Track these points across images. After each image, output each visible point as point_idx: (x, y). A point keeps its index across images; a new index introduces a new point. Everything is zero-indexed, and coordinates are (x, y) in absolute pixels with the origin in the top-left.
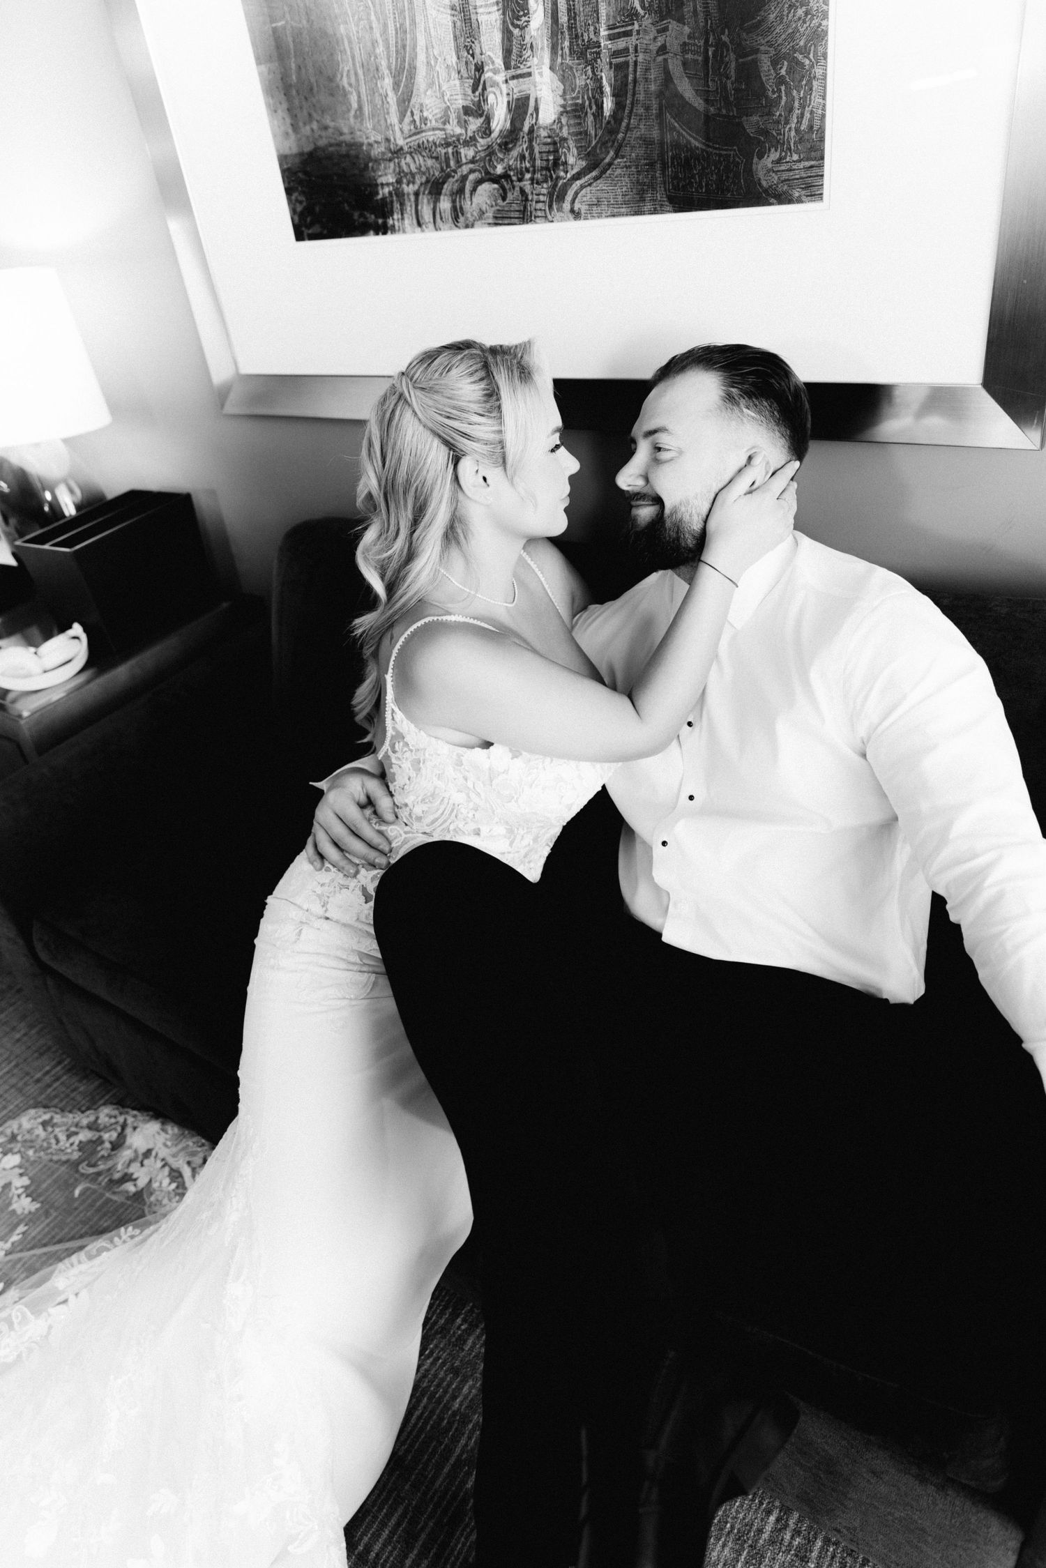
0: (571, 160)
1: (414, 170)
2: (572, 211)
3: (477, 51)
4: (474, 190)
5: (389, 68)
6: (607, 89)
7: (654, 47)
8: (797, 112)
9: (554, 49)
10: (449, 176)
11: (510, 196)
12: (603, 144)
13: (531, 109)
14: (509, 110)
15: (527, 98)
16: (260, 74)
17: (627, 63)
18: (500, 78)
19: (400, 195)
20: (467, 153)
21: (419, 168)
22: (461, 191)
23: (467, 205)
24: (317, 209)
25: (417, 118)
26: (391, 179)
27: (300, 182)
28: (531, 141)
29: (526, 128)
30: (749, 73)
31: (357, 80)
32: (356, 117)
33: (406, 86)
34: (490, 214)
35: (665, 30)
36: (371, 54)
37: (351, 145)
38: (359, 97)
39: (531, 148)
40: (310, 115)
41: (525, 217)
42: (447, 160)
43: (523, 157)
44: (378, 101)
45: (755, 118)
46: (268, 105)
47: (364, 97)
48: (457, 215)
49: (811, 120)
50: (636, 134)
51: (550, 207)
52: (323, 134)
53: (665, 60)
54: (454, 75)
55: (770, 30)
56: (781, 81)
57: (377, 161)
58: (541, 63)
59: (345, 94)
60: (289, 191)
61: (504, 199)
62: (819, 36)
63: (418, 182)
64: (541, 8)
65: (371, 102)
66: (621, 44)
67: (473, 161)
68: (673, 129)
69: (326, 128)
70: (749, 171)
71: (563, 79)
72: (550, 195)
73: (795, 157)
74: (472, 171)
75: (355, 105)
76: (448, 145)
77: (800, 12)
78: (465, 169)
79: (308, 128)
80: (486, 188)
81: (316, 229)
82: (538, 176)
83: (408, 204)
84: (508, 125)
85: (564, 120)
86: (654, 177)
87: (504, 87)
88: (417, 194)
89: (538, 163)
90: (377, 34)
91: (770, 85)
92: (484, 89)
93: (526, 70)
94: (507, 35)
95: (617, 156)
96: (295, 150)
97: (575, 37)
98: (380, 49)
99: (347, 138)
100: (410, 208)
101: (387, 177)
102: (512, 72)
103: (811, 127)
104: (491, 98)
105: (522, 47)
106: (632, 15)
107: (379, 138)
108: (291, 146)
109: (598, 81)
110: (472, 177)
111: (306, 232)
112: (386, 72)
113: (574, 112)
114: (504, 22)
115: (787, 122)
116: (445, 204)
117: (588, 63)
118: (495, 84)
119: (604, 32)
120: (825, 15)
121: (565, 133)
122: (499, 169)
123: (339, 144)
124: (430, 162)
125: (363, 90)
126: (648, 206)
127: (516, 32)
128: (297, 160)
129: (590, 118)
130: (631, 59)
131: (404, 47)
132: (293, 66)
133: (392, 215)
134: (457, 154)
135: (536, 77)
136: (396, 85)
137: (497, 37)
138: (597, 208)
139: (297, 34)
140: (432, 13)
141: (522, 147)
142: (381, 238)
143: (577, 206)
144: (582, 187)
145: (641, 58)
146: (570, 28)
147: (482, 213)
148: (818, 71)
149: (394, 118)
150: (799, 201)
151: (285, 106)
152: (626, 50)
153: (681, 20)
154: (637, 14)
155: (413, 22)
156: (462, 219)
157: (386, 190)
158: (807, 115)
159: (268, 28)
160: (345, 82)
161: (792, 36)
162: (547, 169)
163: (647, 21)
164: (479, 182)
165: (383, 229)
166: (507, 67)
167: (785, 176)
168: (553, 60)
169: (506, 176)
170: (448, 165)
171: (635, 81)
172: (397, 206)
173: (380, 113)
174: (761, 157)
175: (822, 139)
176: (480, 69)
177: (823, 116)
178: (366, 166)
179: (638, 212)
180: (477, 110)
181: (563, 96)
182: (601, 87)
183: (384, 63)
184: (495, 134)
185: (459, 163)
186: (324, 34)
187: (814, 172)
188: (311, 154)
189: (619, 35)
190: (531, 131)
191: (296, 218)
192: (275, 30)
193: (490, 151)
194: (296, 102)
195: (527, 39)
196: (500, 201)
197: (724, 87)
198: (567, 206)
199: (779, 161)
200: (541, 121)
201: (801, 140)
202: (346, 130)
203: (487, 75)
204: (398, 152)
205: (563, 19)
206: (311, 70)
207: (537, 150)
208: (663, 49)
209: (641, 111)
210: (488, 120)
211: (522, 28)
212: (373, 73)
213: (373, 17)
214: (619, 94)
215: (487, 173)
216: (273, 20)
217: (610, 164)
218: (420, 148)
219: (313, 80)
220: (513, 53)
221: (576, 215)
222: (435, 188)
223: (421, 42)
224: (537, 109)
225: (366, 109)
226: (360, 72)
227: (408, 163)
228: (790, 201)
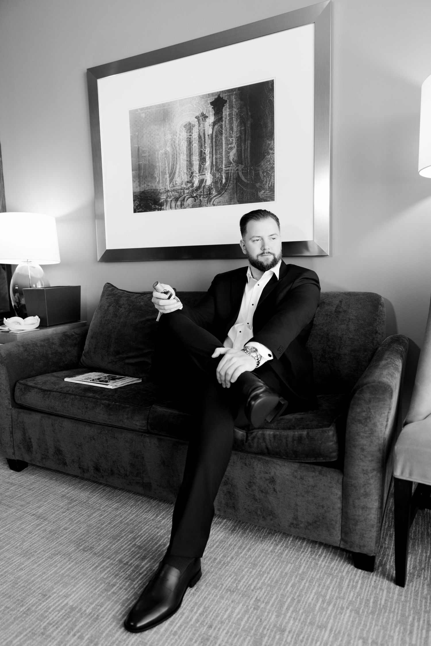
0: (214, 193)
1: (171, 195)
2: (213, 204)
3: (192, 169)
4: (187, 200)
5: (169, 172)
6: (224, 178)
7: (235, 169)
8: (268, 183)
9: (211, 169)
10: (181, 196)
11: (197, 201)
12: (222, 189)
13: (204, 182)
14: (199, 182)
15: (204, 179)
16: (133, 173)
17: (229, 173)
18: (197, 175)
19: (167, 201)
20: (186, 191)
21: (173, 195)
22: (184, 200)
23: (185, 203)
24: (142, 205)
25: (174, 183)
26: (165, 197)
27: (138, 198)
28: (204, 188)
29: (203, 186)
30: (257, 175)
31: (159, 175)
32: (157, 183)
33: (172, 176)
34: (191, 205)
35: (238, 166)
36: (165, 169)
37: (154, 190)
38: (159, 179)
39: (203, 190)
40: (145, 183)
41: (200, 206)
42: (181, 193)
43: (201, 192)
44: (164, 179)
45: (259, 184)
46: (133, 180)
47: (160, 179)
48: (182, 206)
49: (271, 184)
50: (230, 187)
51: (207, 203)
52: (148, 187)
53: (238, 173)
54: (185, 174)
55: (262, 166)
56: (264, 176)
57: (161, 193)
58: (207, 172)
59: (155, 178)
60: (134, 201)
61: (195, 202)
62: (273, 168)
63: (172, 198)
64: (209, 161)
65: (163, 180)
66: (228, 169)
67: (188, 193)
68: (239, 186)
69: (149, 186)
70: (257, 195)
71: (213, 175)
72: (208, 200)
73: (268, 192)
74: (187, 195)
75: (158, 180)
76: (182, 189)
77: (268, 163)
78: (185, 195)
79: (143, 186)
80: (191, 199)
81: (141, 210)
82: (205, 196)
83: (168, 203)
84: (198, 185)
85: (212, 184)
86: (234, 196)
87: (198, 177)
88: (171, 201)
89: (205, 193)
90: (167, 165)
91: (262, 177)
92: (193, 177)
93: (203, 173)
94: (200, 166)
95: (225, 192)
96: (138, 191)
97: (217, 167)
98: (167, 168)
99: (154, 188)
100: (169, 204)
101: (163, 197)
102: (201, 174)
103: (271, 186)
104: (194, 179)
105: (204, 169)
106: (231, 163)
107: (163, 188)
108: (138, 190)
109: (222, 176)
110: (187, 197)
111: (137, 210)
112: (168, 173)
113: (215, 182)
114: (200, 164)
115: (266, 184)
116: (179, 203)
117: (219, 172)
118: (196, 176)
119: (224, 166)
120: (274, 164)
121: (213, 187)
122: (195, 195)
123: (151, 189)
124: (176, 193)
125: (161, 177)
126: (232, 203)
127: (202, 166)
128: (139, 193)
129: (219, 184)
130: (230, 171)
131: (173, 168)
132: (142, 172)
133: (163, 205)
134: (184, 192)
135: (207, 175)
136: (170, 176)
137: (198, 167)
138: (219, 204)
139: (145, 165)
140: (182, 161)
141: (201, 190)
142: (159, 212)
143: (214, 203)
144: (216, 199)
145: (232, 171)
146: (216, 165)
147: (189, 205)
148: (273, 175)
149: (168, 183)
150: (269, 201)
151: (138, 181)
152: (229, 170)
153: (242, 164)
154: (232, 163)
155: (177, 163)
156: (183, 206)
157: (163, 200)
158: (270, 183)
159: (137, 163)
160: (156, 176)
161: (267, 168)
162: (207, 195)
163: (234, 164)
164: (189, 198)
165: (161, 209)
166: (199, 173)
167: (266, 196)
168: (211, 172)
169: (196, 196)
170: (181, 194)
171: (231, 176)
172: (165, 204)
173: (164, 182)
174: (260, 192)
175: (274, 188)
176: (192, 173)
177: (274, 183)
178: (158, 195)
179: (230, 204)
180: (191, 182)
181: (213, 179)
182: (222, 177)
183: (167, 172)
184: (194, 187)
185: (184, 194)
186: (152, 165)
187: (272, 195)
188: (143, 192)
189: (227, 167)
190: (204, 186)
191: (135, 207)
192: (139, 164)
193: (193, 191)
194: (141, 180)
195: (205, 167)
196: (194, 202)
197: (251, 178)
198: (212, 203)
199: (264, 193)
200: (207, 184)
201: (269, 188)
202: (154, 186)
203: (194, 174)
204: (168, 191)
205: (214, 163)
206: (147, 173)
207: (205, 190)
208: (237, 170)
209: (232, 182)
210: (193, 184)
211: (204, 165)
212: (164, 173)
213: (166, 162)
214: (227, 179)
215: (191, 196)
216: (139, 162)
217: (223, 194)
218: (174, 190)
219: (147, 175)
220: (201, 170)
221: (214, 205)
222: (177, 199)
223: (178, 167)
224: (206, 182)
225: (161, 181)
226: (160, 173)
227: (170, 194)
228: (267, 201)
